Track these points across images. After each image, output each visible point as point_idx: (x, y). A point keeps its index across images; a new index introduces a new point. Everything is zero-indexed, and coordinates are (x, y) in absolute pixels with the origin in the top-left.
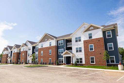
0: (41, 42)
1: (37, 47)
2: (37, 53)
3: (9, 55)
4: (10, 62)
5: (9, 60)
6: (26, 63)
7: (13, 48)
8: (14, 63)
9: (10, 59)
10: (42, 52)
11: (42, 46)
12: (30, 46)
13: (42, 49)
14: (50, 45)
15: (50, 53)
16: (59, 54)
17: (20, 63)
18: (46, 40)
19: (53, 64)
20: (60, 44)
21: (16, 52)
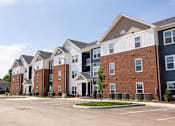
0: (106, 39)
1: (95, 52)
2: (96, 69)
3: (27, 76)
4: (28, 92)
5: (26, 86)
6: (68, 96)
7: (34, 60)
8: (37, 94)
9: (28, 85)
10: (112, 66)
11: (111, 51)
12: (76, 53)
13: (113, 57)
14: (138, 45)
15: (139, 68)
16: (167, 69)
17: (54, 95)
18: (123, 32)
19: (151, 98)
20: (169, 40)
21: (41, 67)
